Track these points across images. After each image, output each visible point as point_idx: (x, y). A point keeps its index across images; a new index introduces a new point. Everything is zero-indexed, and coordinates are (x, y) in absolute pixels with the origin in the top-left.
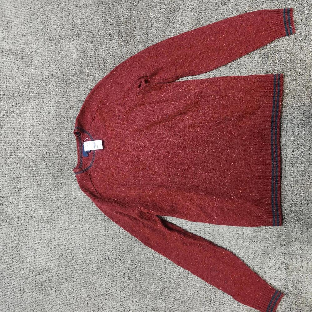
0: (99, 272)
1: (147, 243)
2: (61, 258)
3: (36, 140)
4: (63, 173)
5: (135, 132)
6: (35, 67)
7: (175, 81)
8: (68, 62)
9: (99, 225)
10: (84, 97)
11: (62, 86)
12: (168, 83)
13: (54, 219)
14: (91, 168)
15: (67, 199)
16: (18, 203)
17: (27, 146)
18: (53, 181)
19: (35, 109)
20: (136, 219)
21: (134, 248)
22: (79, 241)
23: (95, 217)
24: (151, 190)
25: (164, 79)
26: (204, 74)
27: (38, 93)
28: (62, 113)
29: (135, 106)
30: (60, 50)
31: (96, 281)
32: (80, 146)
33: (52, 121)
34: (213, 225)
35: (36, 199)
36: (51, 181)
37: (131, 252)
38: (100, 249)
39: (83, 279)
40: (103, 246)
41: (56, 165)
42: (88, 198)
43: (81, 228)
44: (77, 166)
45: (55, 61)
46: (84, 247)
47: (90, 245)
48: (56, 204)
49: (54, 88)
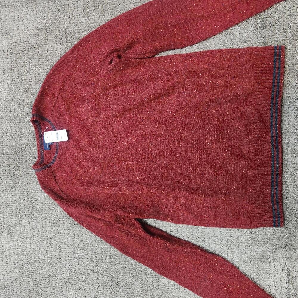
0: (68, 285)
1: (125, 250)
2: (23, 271)
4: (20, 170)
5: (107, 119)
7: (154, 56)
8: (22, 34)
9: (66, 231)
10: (42, 78)
11: (16, 64)
12: (146, 58)
13: (11, 225)
14: (54, 164)
15: (26, 201)
18: (8, 180)
20: (110, 223)
21: (109, 257)
22: (43, 250)
23: (61, 221)
24: (127, 189)
25: (141, 54)
26: (189, 47)
28: (17, 97)
29: (106, 88)
30: (11, 20)
31: (65, 295)
32: (40, 138)
33: (5, 108)
34: (203, 227)
36: (6, 181)
37: (106, 261)
38: (68, 259)
39: (49, 294)
40: (72, 256)
41: (11, 160)
42: (52, 199)
43: (44, 235)
44: (37, 162)
45: (6, 34)
46: (49, 257)
47: (56, 255)
48: (13, 207)
49: (5, 67)
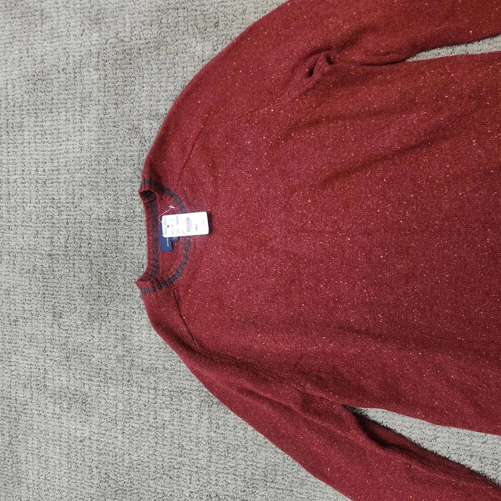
1: (317, 468)
2: (106, 484)
3: (52, 209)
4: (111, 287)
5: (292, 193)
6: (50, 36)
7: (404, 60)
8: (128, 21)
9: (195, 415)
10: (164, 107)
11: (113, 80)
12: (386, 64)
13: (89, 394)
14: (179, 279)
15: (120, 348)
16: (10, 353)
17: (31, 224)
18: (88, 307)
19: (48, 136)
20: (287, 408)
21: (280, 478)
22: (146, 448)
23: (185, 395)
24: (331, 342)
25: (378, 54)
26: (487, 41)
27: (56, 97)
28: (112, 145)
29: (297, 127)
32: (154, 226)
33: (89, 166)
34: (496, 436)
35: (48, 345)
36: (84, 307)
37: (272, 485)
38: (196, 472)
40: (205, 466)
41: (95, 268)
42: (170, 349)
43: (151, 420)
44: (146, 273)
45: (97, 21)
46: (158, 463)
47: (173, 461)
48: (94, 359)
49: (93, 86)
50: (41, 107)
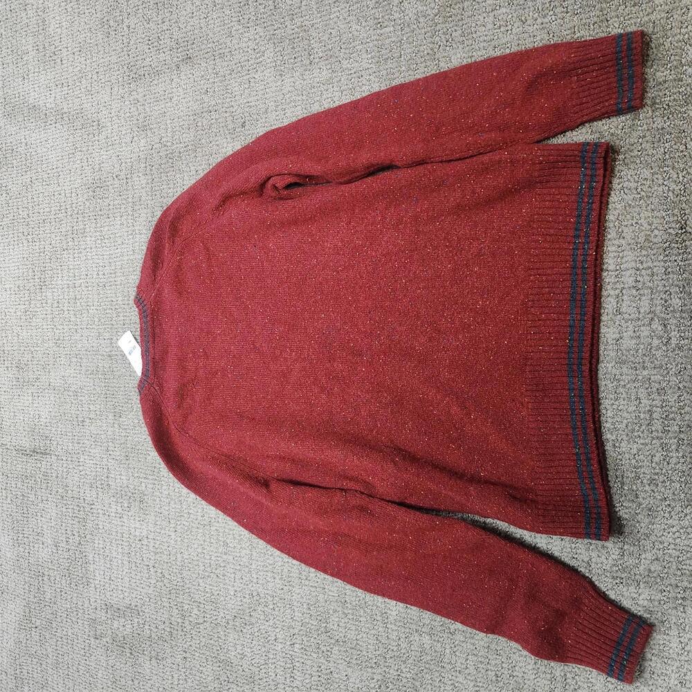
50: (100, 213)
